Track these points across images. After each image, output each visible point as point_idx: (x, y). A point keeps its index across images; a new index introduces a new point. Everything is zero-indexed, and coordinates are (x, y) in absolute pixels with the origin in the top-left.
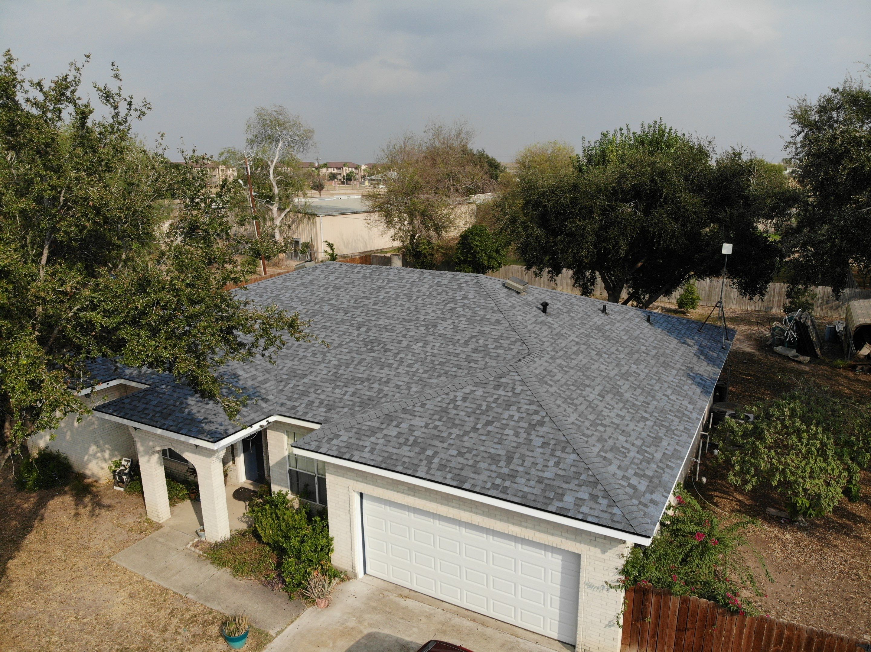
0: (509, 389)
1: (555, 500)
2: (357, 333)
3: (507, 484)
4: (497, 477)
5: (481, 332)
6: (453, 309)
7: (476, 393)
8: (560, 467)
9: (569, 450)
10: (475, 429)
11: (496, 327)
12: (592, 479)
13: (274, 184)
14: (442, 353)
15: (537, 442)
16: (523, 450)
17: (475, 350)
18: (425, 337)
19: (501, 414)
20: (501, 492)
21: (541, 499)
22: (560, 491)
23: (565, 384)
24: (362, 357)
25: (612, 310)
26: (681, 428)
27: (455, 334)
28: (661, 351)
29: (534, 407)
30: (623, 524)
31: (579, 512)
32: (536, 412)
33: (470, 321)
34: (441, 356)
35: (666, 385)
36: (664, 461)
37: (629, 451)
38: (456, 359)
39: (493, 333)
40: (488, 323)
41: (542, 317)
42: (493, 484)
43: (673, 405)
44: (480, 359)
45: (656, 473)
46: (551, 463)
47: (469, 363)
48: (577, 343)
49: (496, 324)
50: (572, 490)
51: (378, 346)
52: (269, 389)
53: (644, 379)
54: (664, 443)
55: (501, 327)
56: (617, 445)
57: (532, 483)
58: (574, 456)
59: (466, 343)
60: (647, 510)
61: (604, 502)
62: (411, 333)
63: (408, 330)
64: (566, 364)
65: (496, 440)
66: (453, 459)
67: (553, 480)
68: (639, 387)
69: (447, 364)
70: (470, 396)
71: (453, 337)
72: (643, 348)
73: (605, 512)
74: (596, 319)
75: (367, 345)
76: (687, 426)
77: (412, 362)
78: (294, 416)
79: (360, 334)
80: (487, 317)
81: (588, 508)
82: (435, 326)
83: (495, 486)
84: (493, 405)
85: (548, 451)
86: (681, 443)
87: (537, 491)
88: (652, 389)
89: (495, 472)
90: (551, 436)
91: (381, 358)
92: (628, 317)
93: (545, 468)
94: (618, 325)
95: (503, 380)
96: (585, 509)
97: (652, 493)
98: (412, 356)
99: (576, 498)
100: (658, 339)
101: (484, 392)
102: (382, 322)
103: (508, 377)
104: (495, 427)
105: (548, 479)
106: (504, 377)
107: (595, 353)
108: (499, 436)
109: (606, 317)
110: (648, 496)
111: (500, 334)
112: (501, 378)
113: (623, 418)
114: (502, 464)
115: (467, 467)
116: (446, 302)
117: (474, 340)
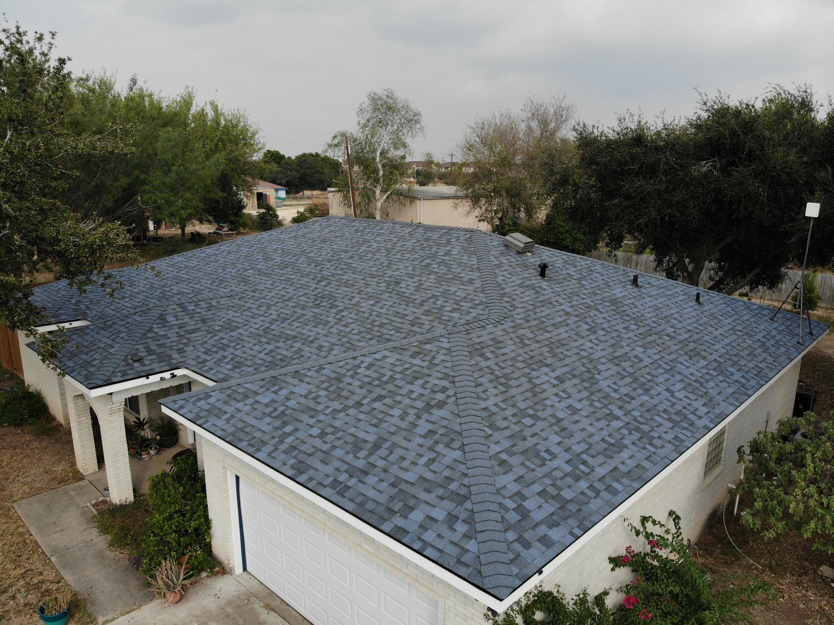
0: (428, 358)
1: (398, 515)
2: (315, 286)
3: (352, 482)
4: (345, 471)
5: (446, 293)
6: (429, 265)
7: (388, 360)
8: (432, 467)
9: (456, 444)
10: (359, 404)
11: (465, 287)
12: (463, 491)
13: (380, 166)
14: (389, 313)
15: (423, 427)
16: (398, 439)
17: (427, 313)
18: (381, 294)
19: (400, 388)
20: (338, 493)
21: (381, 510)
22: (412, 503)
23: (514, 359)
24: (304, 312)
25: (649, 283)
26: (670, 436)
27: (415, 293)
28: (695, 337)
29: (445, 383)
30: (471, 569)
31: (420, 539)
32: (444, 390)
33: (440, 280)
34: (386, 316)
35: (678, 377)
36: (608, 480)
37: (554, 456)
38: (401, 320)
39: (457, 294)
40: (458, 282)
41: (537, 280)
42: (335, 480)
43: (674, 404)
44: (427, 323)
45: (582, 497)
46: (423, 461)
47: (413, 326)
48: (567, 314)
49: (467, 284)
50: (428, 503)
51: (327, 302)
52: (192, 339)
53: (647, 366)
54: (625, 454)
55: (471, 288)
56: (539, 447)
57: (384, 485)
58: (457, 454)
59: (422, 304)
60: (524, 553)
61: (461, 528)
62: (369, 290)
63: (367, 285)
64: (531, 335)
65: (375, 421)
66: (310, 440)
67: (413, 484)
68: (630, 375)
69: (387, 326)
70: (379, 363)
71: (411, 296)
72: (670, 330)
73: (456, 544)
74: (617, 291)
75: (316, 300)
76: (680, 435)
77: (350, 321)
78: (198, 371)
79: (316, 288)
80: (461, 275)
81: (435, 535)
82: (398, 283)
83: (335, 483)
84: (398, 376)
85: (429, 442)
86: (654, 458)
87: (382, 499)
88: (652, 381)
89: (347, 463)
90: (444, 423)
91: (322, 315)
92: (669, 293)
93: (412, 466)
94: (647, 300)
95: (427, 347)
96: (429, 536)
97: (551, 527)
98: (356, 314)
99: (428, 516)
100: (701, 322)
101: (398, 360)
102: (348, 276)
103: (437, 343)
104: (384, 404)
105: (407, 482)
106: (431, 343)
107: (588, 327)
108: (380, 416)
109: (636, 289)
110: (543, 530)
111: (464, 295)
112: (426, 343)
113: (575, 411)
114: (362, 454)
115: (319, 454)
116: (424, 258)
117: (432, 301)
